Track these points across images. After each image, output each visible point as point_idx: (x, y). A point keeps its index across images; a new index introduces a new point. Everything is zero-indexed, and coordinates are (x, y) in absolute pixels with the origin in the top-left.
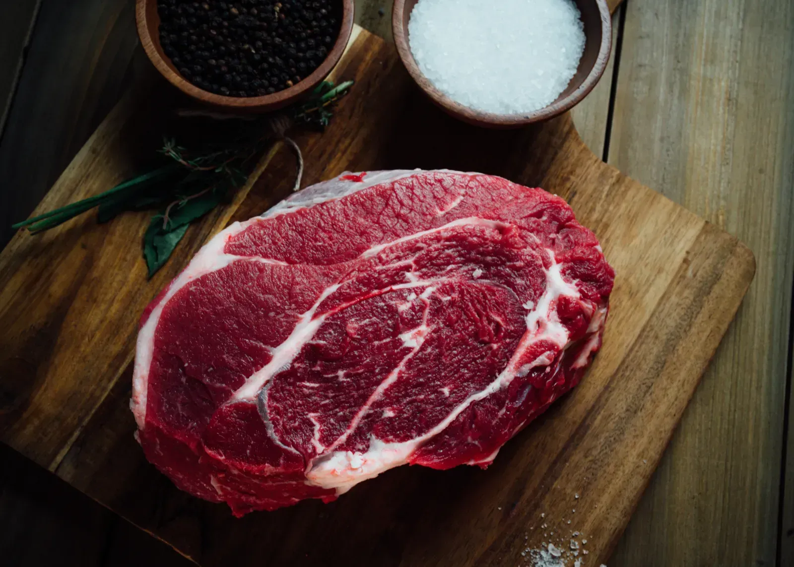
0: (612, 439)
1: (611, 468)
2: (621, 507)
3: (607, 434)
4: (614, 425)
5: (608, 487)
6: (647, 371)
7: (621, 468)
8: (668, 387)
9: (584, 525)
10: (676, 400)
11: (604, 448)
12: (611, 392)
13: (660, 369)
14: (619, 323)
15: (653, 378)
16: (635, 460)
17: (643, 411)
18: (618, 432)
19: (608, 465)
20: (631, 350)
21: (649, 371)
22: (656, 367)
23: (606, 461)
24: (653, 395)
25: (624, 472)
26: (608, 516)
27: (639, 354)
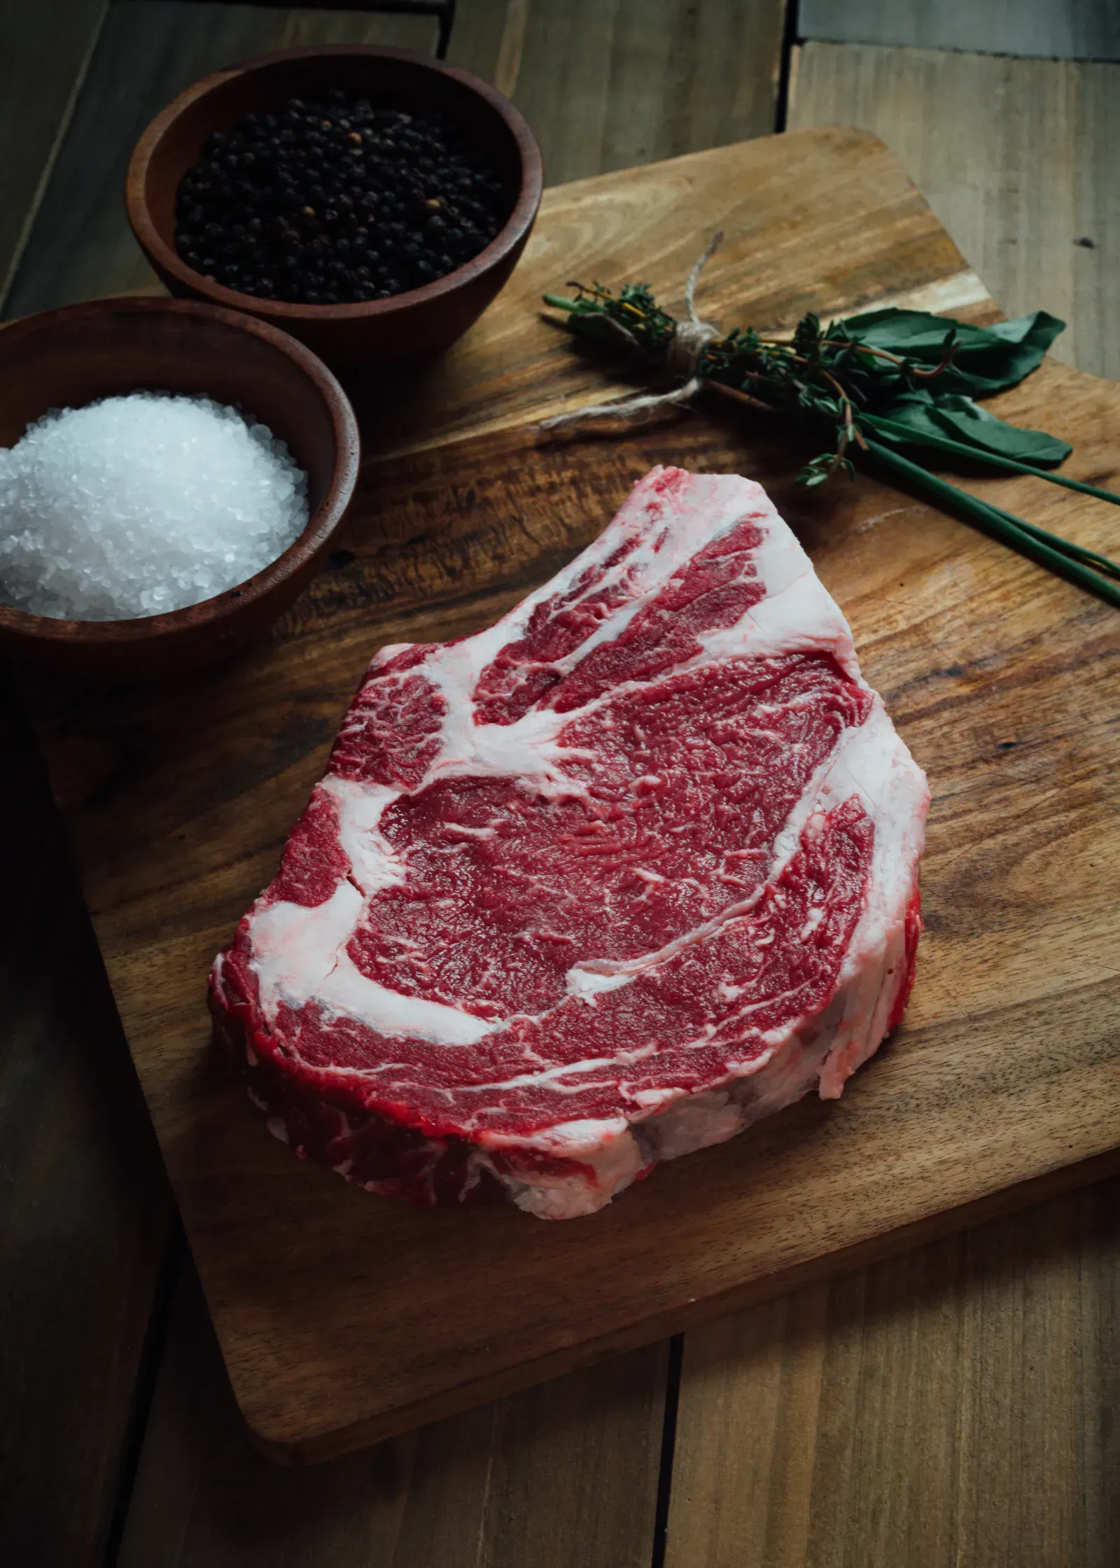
0: (914, 1102)
1: (870, 1148)
2: (835, 1220)
3: (911, 1090)
4: (936, 1084)
5: (838, 1172)
6: (1073, 1044)
7: (891, 1159)
8: (1096, 1093)
9: (739, 1198)
10: (1095, 1124)
11: (886, 1106)
12: (976, 1029)
13: (1104, 1056)
14: (1084, 939)
15: (1079, 1061)
16: (928, 1164)
17: (1013, 1098)
18: (934, 1100)
19: (871, 1137)
20: (1076, 991)
21: (1079, 1047)
22: (1098, 1048)
23: (873, 1128)
24: (1055, 1089)
25: (890, 1168)
26: (797, 1216)
27: (1083, 1008)
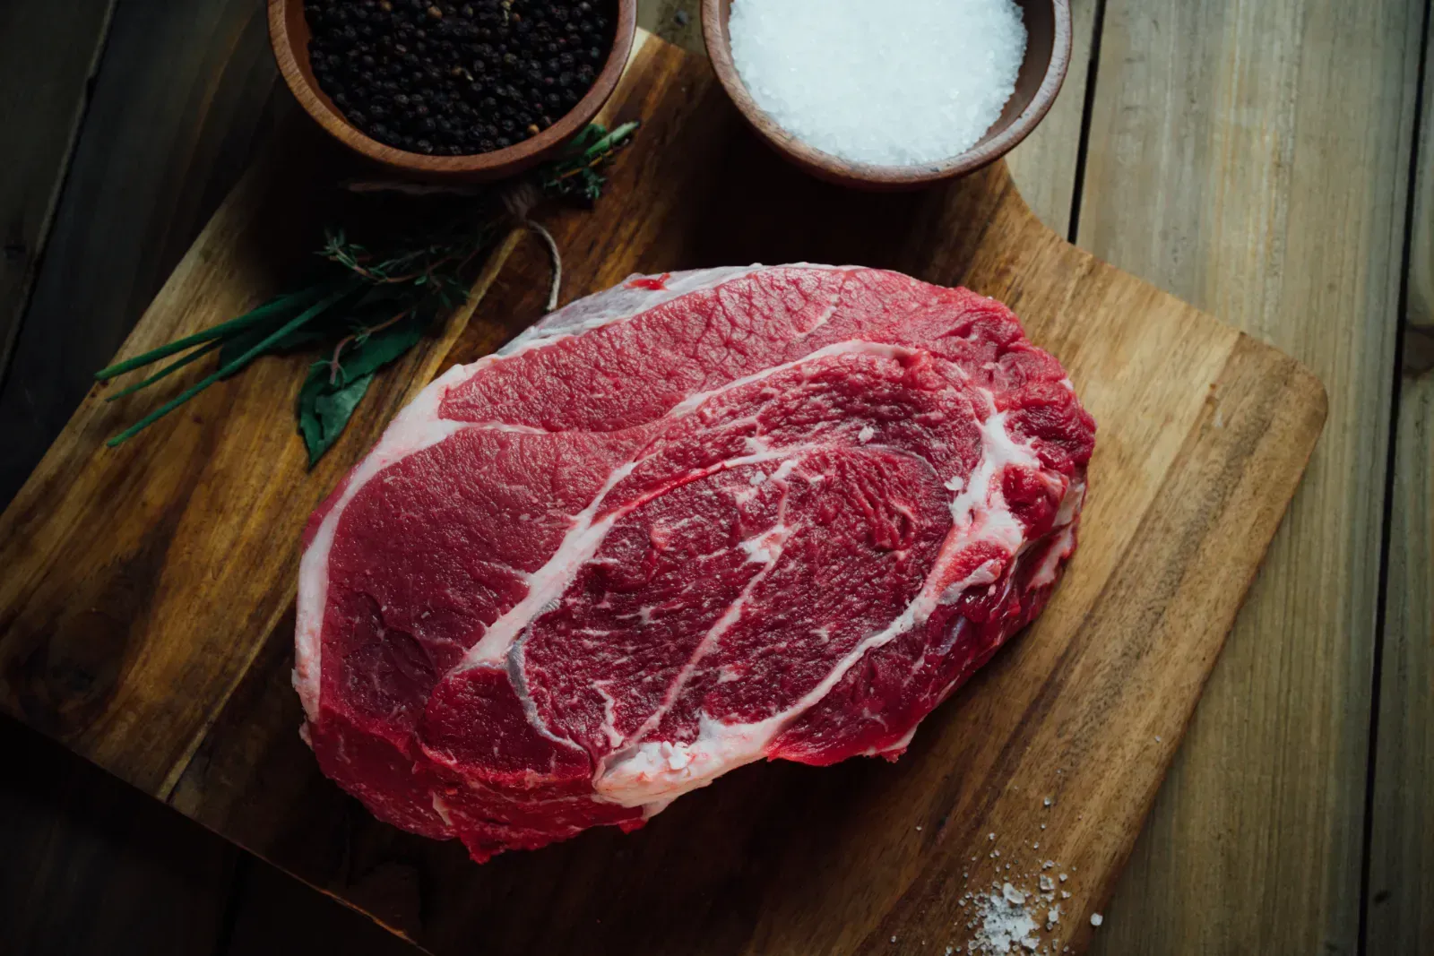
0: (1101, 703)
1: (1102, 753)
2: (1122, 817)
3: (1093, 696)
4: (1103, 681)
5: (1099, 785)
6: (1154, 588)
7: (1120, 751)
8: (1191, 612)
9: (1061, 849)
10: (1205, 633)
11: (1088, 719)
12: (1095, 624)
13: (1175, 583)
14: (1104, 510)
15: (1165, 598)
16: (1141, 737)
17: (1150, 653)
18: (1111, 692)
19: (1098, 746)
20: (1127, 552)
21: (1158, 588)
22: (1168, 581)
23: (1093, 741)
24: (1167, 628)
25: (1123, 757)
26: (1101, 832)
27: (1139, 559)
